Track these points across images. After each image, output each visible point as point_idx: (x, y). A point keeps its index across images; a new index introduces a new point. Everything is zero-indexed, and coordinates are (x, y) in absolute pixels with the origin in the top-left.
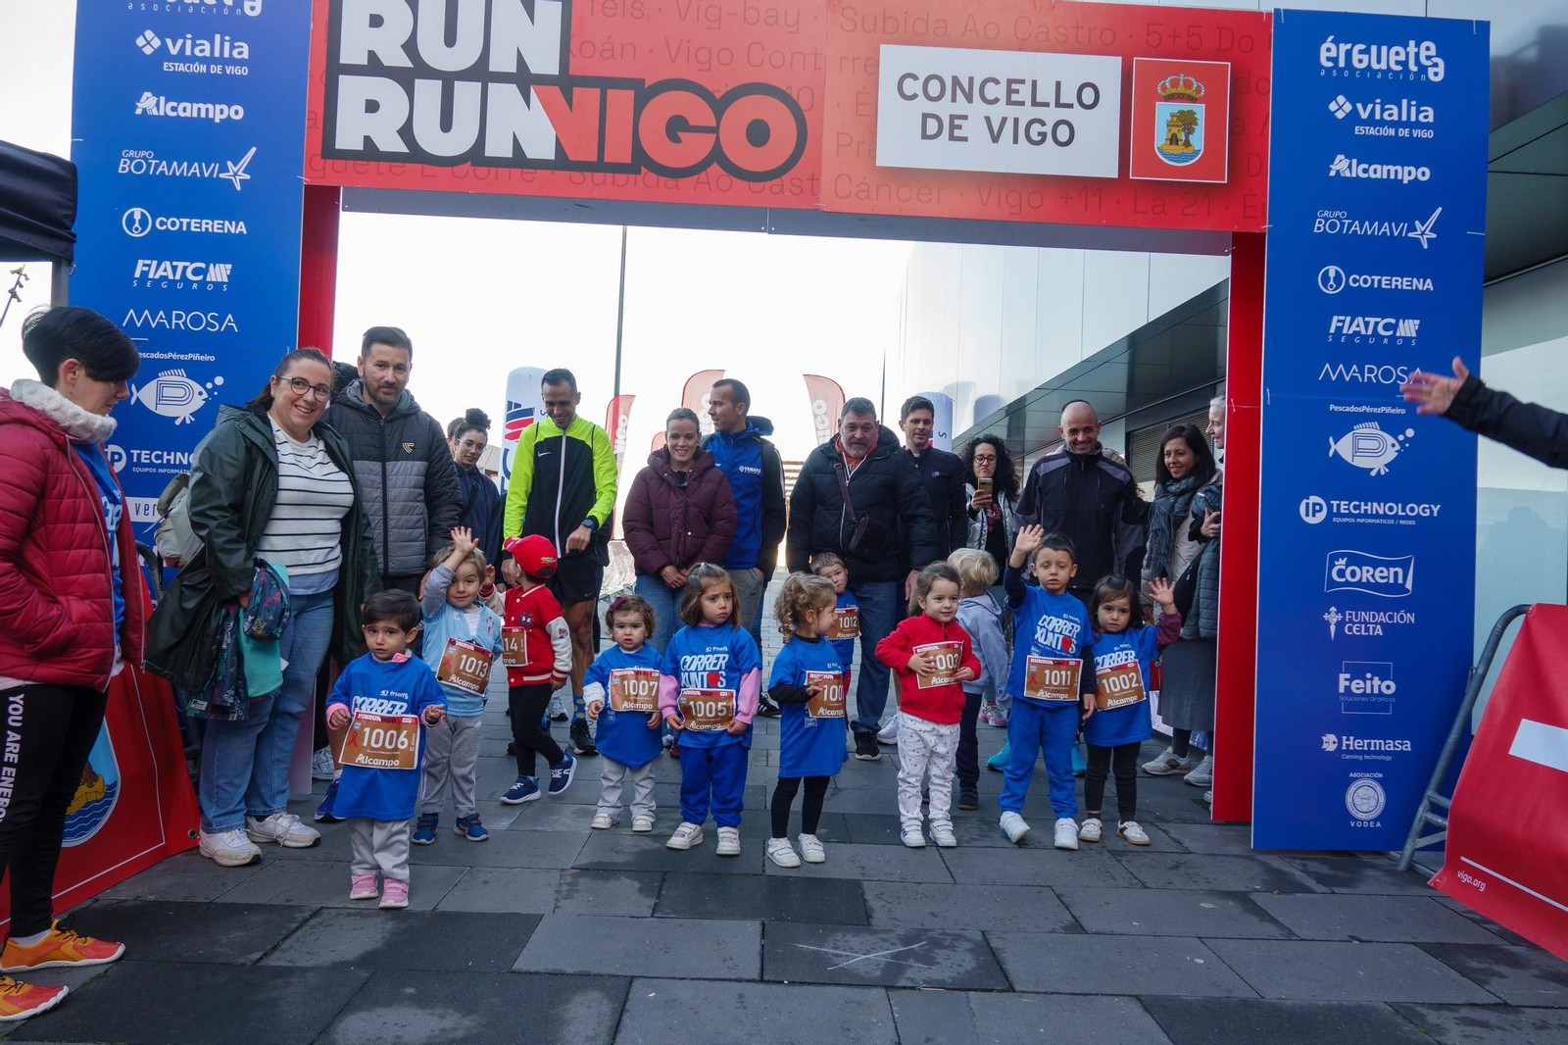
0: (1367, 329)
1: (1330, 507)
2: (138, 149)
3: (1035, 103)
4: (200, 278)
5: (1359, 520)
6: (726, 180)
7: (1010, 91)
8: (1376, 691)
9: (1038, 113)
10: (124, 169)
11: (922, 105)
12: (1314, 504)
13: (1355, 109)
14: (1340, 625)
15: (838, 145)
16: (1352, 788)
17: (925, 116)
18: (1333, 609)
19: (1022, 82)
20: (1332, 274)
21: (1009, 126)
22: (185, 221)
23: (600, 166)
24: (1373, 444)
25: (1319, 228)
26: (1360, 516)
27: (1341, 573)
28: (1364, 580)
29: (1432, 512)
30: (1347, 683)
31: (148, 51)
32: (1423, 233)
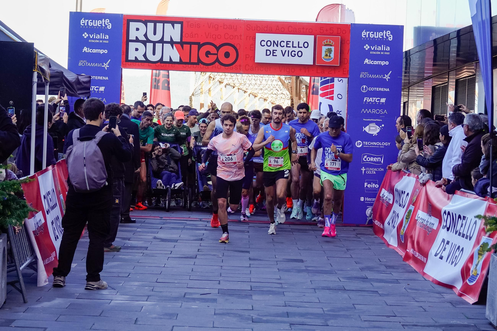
0: (373, 101)
1: (363, 143)
2: (83, 60)
3: (293, 47)
4: (98, 90)
5: (370, 146)
6: (219, 66)
7: (287, 44)
8: (374, 187)
9: (294, 49)
10: (80, 65)
11: (266, 48)
12: (359, 143)
13: (370, 47)
14: (365, 171)
15: (246, 58)
16: (368, 210)
17: (267, 50)
18: (363, 167)
19: (290, 42)
20: (364, 87)
21: (287, 52)
22: (94, 77)
23: (190, 63)
24: (374, 128)
25: (361, 76)
26: (370, 145)
27: (365, 159)
28: (371, 161)
29: (388, 144)
30: (367, 185)
31: (85, 37)
32: (387, 77)
